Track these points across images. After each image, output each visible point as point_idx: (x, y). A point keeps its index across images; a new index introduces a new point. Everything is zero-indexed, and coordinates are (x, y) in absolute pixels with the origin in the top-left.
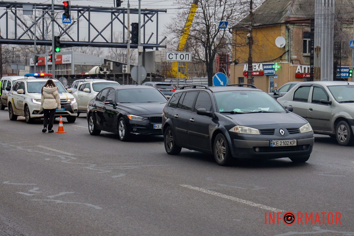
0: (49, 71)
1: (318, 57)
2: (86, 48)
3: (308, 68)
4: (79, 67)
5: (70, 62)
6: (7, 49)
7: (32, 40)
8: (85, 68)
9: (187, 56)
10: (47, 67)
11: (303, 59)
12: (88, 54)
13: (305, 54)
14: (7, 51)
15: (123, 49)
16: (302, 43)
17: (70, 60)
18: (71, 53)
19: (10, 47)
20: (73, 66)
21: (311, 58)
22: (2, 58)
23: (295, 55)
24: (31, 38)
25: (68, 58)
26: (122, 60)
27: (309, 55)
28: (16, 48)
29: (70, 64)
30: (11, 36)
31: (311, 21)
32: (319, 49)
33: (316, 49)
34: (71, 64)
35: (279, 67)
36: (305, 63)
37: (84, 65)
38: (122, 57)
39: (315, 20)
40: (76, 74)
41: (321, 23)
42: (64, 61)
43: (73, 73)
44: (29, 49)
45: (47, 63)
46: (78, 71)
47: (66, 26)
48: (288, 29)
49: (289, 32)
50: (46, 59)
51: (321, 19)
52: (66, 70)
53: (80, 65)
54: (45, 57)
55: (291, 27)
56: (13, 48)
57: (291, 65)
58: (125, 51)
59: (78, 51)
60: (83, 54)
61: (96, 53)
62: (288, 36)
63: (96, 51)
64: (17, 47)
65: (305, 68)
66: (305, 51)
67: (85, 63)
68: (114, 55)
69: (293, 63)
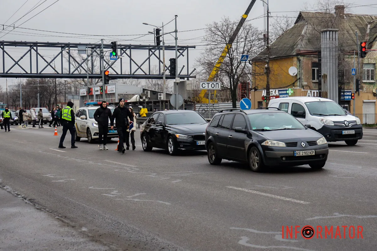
0: (96, 100)
1: (325, 83)
2: (126, 79)
3: (317, 92)
4: (121, 95)
5: (114, 92)
6: (61, 82)
7: (81, 74)
8: (126, 96)
9: (217, 85)
10: (95, 96)
11: (313, 85)
12: (129, 84)
13: (314, 81)
14: (60, 83)
15: (158, 79)
16: (311, 72)
17: (114, 90)
18: (115, 84)
19: (63, 80)
20: (117, 95)
21: (319, 84)
22: (57, 90)
23: (306, 82)
24: (80, 72)
25: (112, 89)
26: (157, 89)
27: (317, 81)
29: (114, 94)
30: (66, 72)
31: (318, 53)
32: (325, 76)
33: (323, 76)
34: (115, 93)
35: (292, 92)
36: (314, 88)
37: (126, 94)
38: (157, 87)
39: (322, 52)
41: (327, 55)
42: (109, 91)
43: (117, 101)
44: (78, 82)
45: (94, 93)
47: (109, 61)
48: (299, 60)
49: (300, 63)
50: (94, 90)
51: (327, 51)
52: (110, 99)
53: (123, 94)
54: (93, 88)
55: (301, 58)
56: (65, 81)
57: (303, 90)
58: (159, 82)
59: (119, 82)
60: (124, 84)
62: (299, 66)
63: (135, 82)
64: (69, 80)
65: (314, 93)
66: (314, 79)
67: (126, 92)
68: (150, 85)
69: (304, 89)
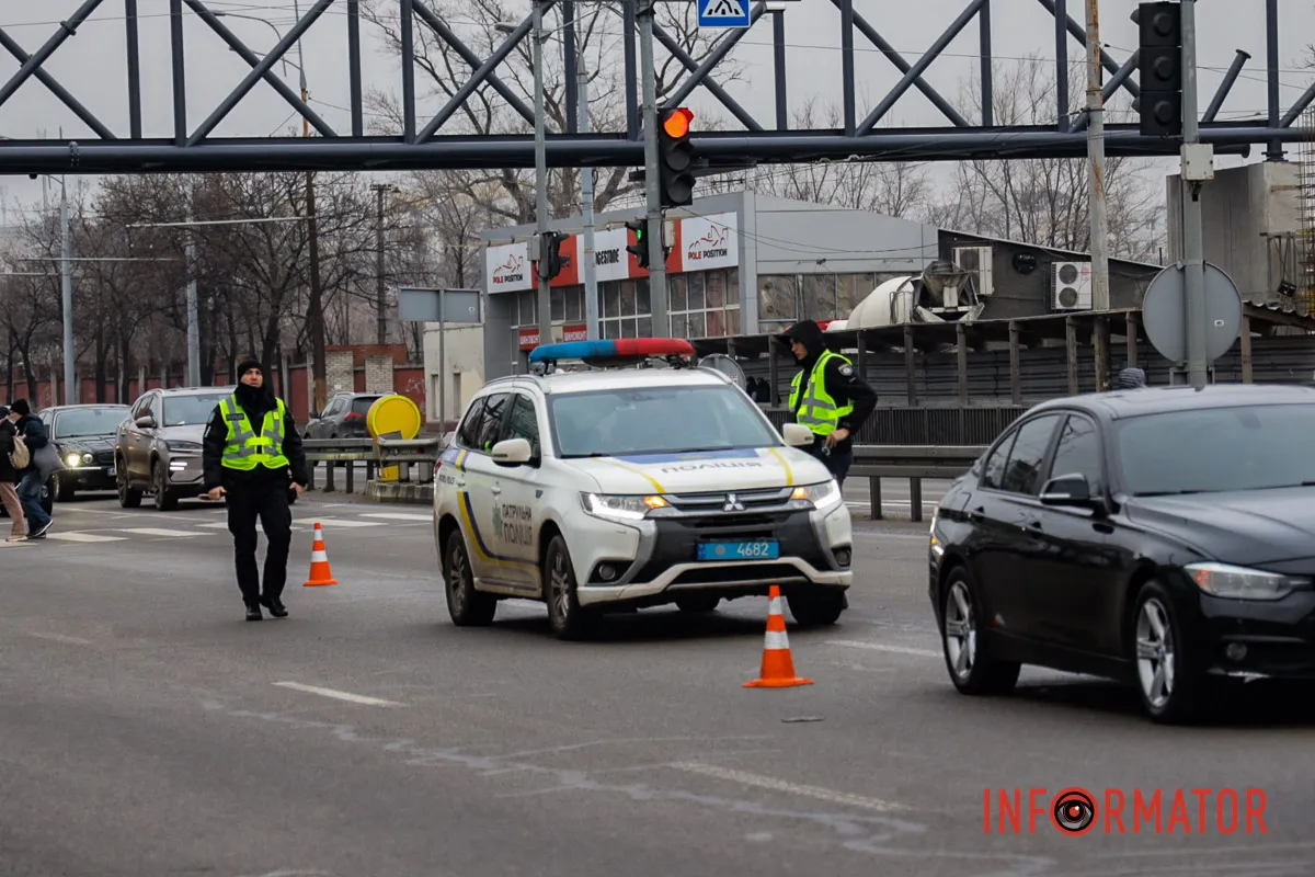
0: (604, 319)
2: (819, 168)
4: (785, 285)
5: (731, 260)
6: (347, 199)
7: (487, 137)
8: (821, 291)
10: (591, 297)
12: (835, 202)
14: (346, 207)
15: (1047, 161)
17: (732, 245)
18: (736, 203)
19: (363, 182)
20: (750, 284)
22: (320, 255)
24: (483, 121)
25: (715, 238)
26: (1043, 232)
28: (397, 191)
29: (728, 275)
30: (381, 121)
34: (736, 268)
37: (818, 276)
38: (1044, 214)
40: (767, 330)
43: (751, 329)
44: (472, 194)
45: (590, 273)
46: (780, 314)
47: (687, 37)
50: (587, 251)
52: (705, 310)
53: (793, 276)
54: (580, 239)
56: (381, 189)
58: (1061, 176)
59: (768, 187)
60: (802, 205)
61: (878, 194)
63: (881, 185)
64: (405, 181)
67: (820, 262)
68: (992, 204)
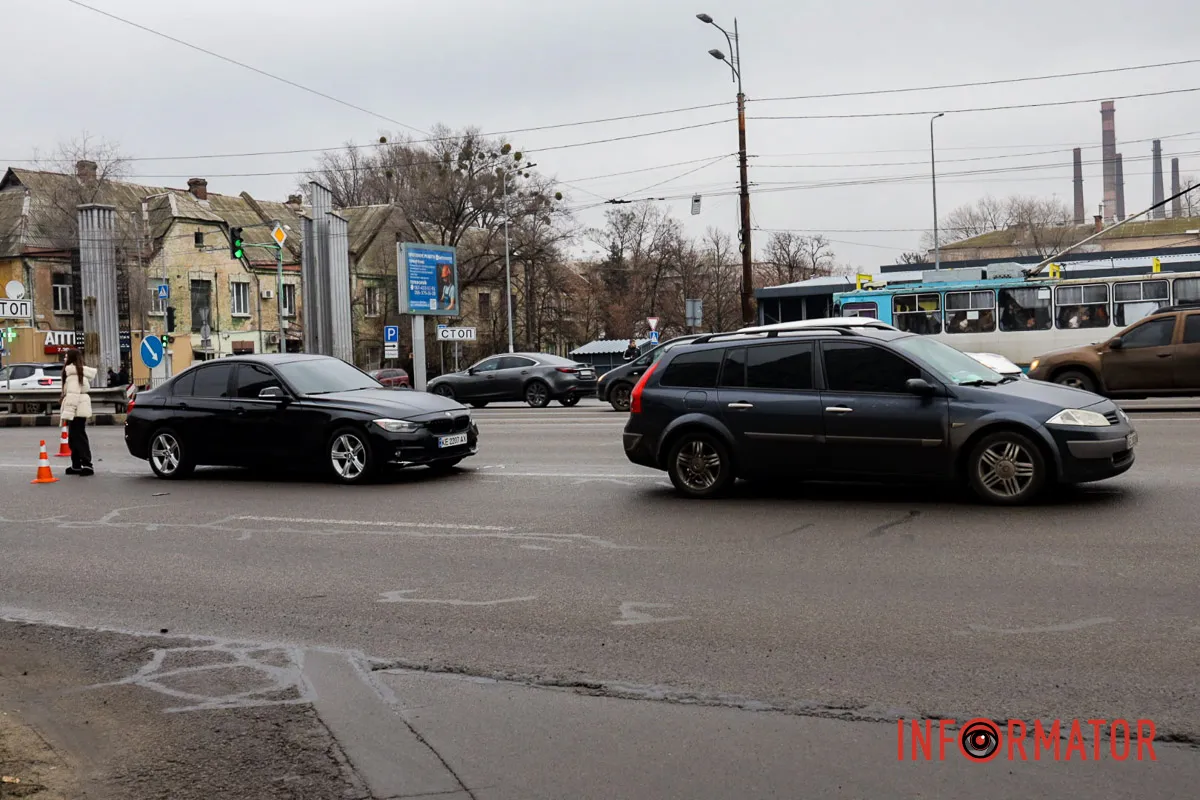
1: (91, 315)
3: (72, 336)
9: (24, 306)
11: (55, 321)
13: (57, 312)
16: (51, 292)
21: (78, 317)
23: (41, 314)
27: (72, 312)
31: (72, 255)
32: (92, 302)
33: (86, 301)
35: (14, 335)
36: (59, 328)
39: (81, 251)
41: (95, 257)
48: (27, 268)
49: (28, 273)
51: (94, 248)
55: (31, 264)
57: (37, 331)
62: (28, 279)
65: (59, 336)
66: (57, 307)
69: (38, 328)
